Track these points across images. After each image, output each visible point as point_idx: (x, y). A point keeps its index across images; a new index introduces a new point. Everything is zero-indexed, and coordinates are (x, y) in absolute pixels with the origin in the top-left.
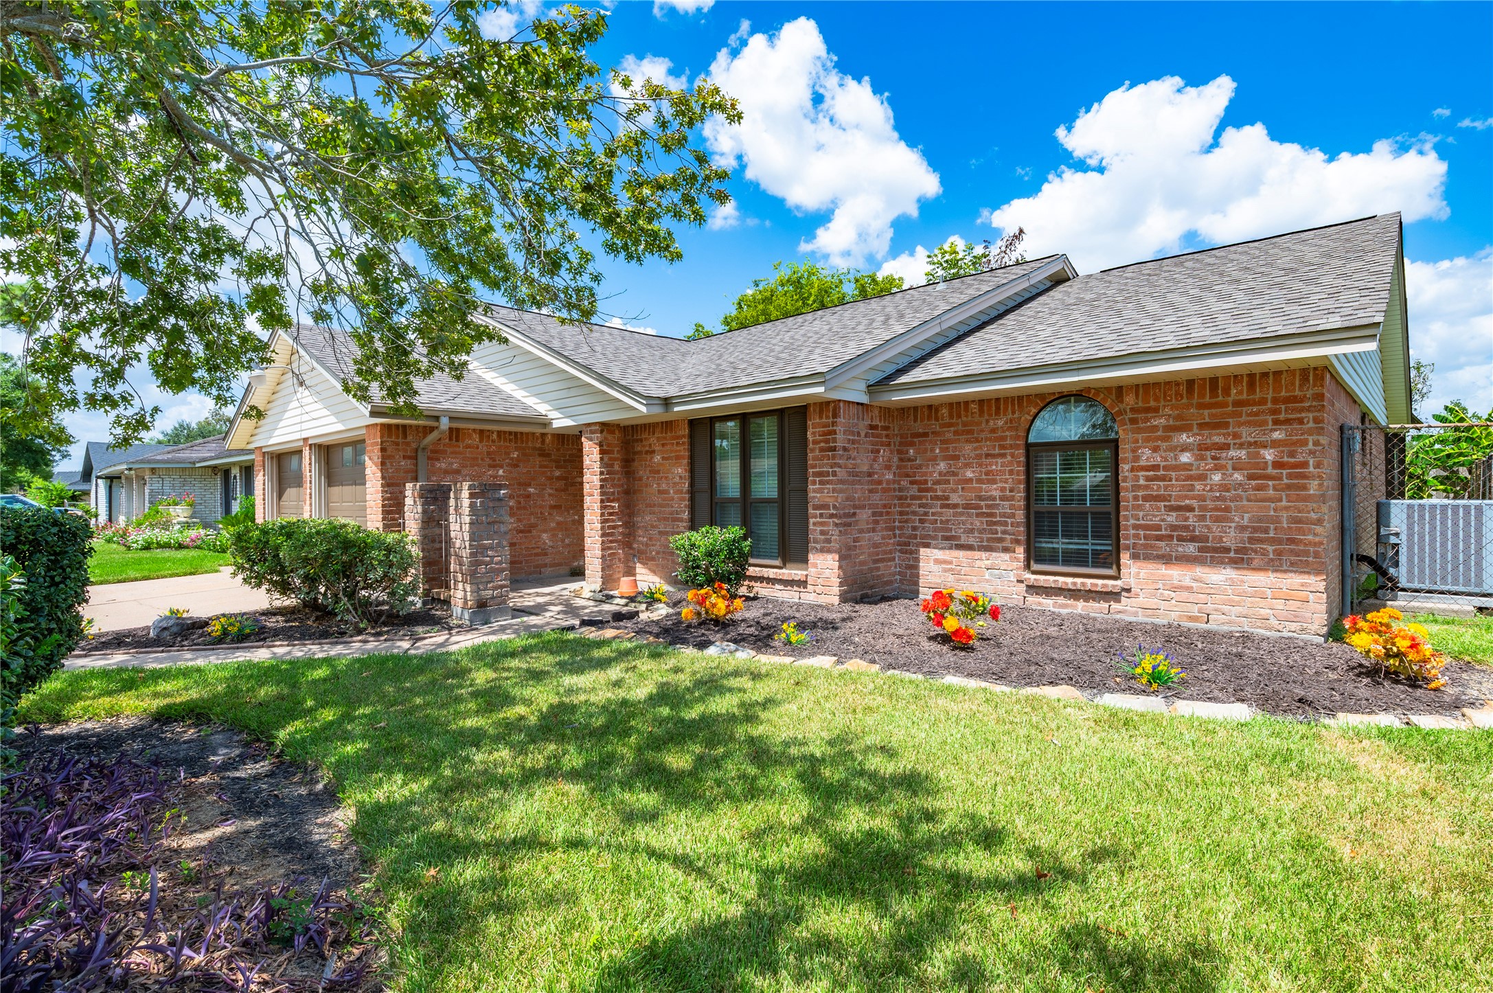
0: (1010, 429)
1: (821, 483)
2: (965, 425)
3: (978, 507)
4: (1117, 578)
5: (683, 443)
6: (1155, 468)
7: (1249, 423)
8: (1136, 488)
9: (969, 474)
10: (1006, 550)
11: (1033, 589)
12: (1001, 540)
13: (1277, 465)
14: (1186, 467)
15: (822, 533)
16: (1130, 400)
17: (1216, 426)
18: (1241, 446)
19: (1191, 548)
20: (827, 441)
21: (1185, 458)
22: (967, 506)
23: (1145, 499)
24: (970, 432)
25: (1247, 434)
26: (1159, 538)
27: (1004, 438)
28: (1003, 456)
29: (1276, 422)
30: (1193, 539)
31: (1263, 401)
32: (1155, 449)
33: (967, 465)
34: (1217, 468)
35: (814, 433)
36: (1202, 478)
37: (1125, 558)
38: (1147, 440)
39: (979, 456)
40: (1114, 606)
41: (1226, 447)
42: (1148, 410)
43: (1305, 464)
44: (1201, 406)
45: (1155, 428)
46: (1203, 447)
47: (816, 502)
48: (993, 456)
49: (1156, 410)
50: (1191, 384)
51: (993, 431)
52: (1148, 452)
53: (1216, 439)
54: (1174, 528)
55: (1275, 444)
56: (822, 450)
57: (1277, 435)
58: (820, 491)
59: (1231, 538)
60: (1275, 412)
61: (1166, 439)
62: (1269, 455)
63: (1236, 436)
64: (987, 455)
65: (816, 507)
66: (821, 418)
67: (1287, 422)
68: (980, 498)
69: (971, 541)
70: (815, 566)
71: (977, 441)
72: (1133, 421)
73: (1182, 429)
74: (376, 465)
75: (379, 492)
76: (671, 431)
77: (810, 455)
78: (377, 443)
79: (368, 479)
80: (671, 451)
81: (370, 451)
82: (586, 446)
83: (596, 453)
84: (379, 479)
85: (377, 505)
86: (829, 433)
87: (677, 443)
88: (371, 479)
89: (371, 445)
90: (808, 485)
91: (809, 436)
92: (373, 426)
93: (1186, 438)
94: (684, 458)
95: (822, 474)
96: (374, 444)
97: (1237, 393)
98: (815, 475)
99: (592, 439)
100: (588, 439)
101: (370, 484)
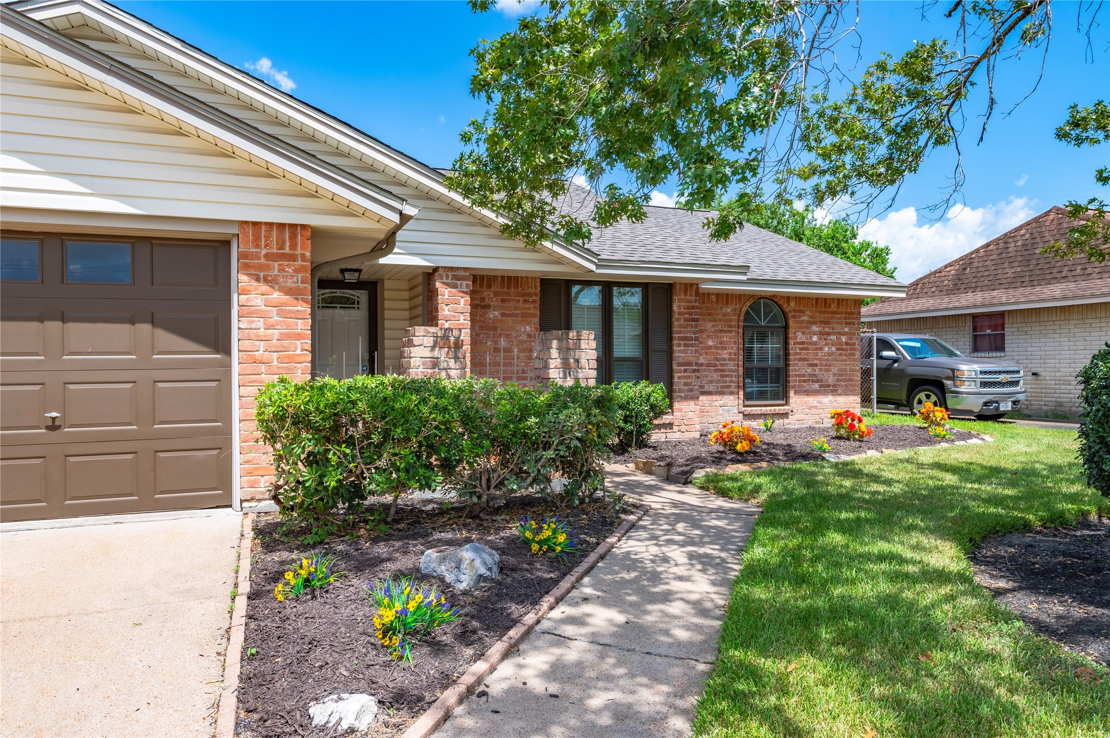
0: (734, 314)
1: (685, 345)
2: (707, 309)
3: (715, 365)
4: (787, 403)
5: (534, 301)
6: (803, 343)
7: (837, 323)
8: (796, 354)
9: (710, 343)
10: (732, 393)
11: (747, 416)
12: (729, 387)
13: (847, 344)
14: (815, 343)
15: (686, 384)
16: (793, 304)
17: (827, 323)
18: (835, 334)
19: (816, 386)
20: (690, 314)
21: (815, 338)
22: (709, 365)
23: (800, 360)
24: (710, 314)
25: (838, 328)
26: (805, 381)
27: (730, 320)
28: (730, 332)
29: (846, 323)
30: (818, 381)
31: (841, 313)
32: (803, 333)
33: (709, 337)
34: (827, 344)
35: (679, 307)
36: (821, 349)
37: (792, 394)
38: (800, 327)
39: (716, 331)
40: (786, 421)
41: (829, 334)
42: (800, 311)
43: (854, 344)
44: (820, 312)
45: (802, 322)
46: (821, 333)
47: (681, 360)
48: (725, 332)
49: (803, 312)
50: (817, 300)
51: (724, 315)
52: (800, 334)
53: (827, 330)
54: (811, 375)
55: (845, 334)
56: (686, 320)
57: (846, 330)
58: (685, 352)
59: (831, 380)
60: (846, 318)
61: (808, 328)
62: (844, 339)
63: (833, 329)
64: (721, 331)
65: (680, 365)
66: (686, 295)
67: (850, 323)
68: (717, 359)
69: (711, 388)
70: (680, 410)
71: (715, 321)
72: (794, 317)
73: (814, 323)
74: (288, 291)
75: (299, 337)
76: (516, 287)
77: (676, 323)
78: (292, 258)
79: (250, 315)
80: (516, 308)
81: (261, 267)
82: (444, 292)
83: (464, 303)
84: (297, 316)
85: (291, 359)
86: (693, 308)
87: (525, 301)
88: (263, 316)
89: (267, 256)
90: (670, 346)
91: (675, 308)
92: (282, 226)
93: (815, 328)
94: (534, 316)
95: (685, 339)
96: (283, 257)
97: (834, 307)
98: (680, 339)
99: (455, 287)
100: (448, 285)
101: (260, 323)
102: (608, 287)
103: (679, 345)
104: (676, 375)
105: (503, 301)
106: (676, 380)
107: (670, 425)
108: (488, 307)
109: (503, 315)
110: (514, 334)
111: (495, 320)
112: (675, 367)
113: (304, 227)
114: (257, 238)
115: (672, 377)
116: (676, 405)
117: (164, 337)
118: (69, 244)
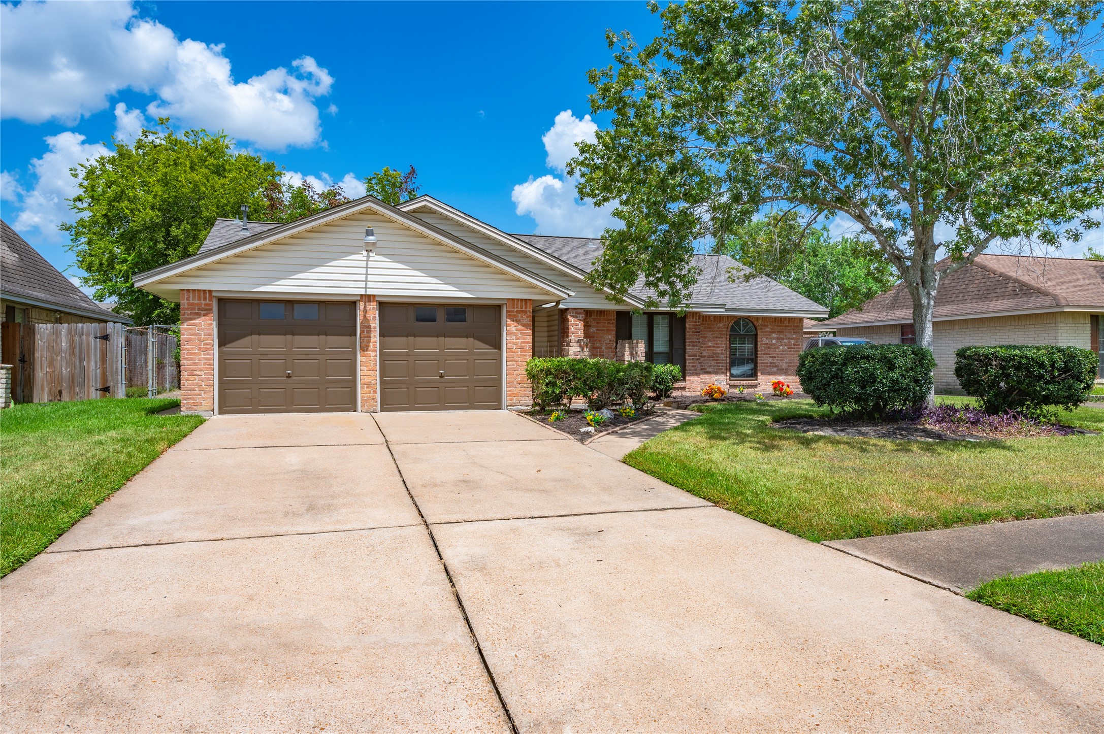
0: (724, 328)
1: (692, 345)
2: (709, 324)
3: (713, 357)
4: (756, 380)
5: (613, 323)
6: (767, 344)
7: (788, 332)
8: (762, 350)
9: (710, 344)
10: (723, 373)
11: (732, 386)
12: (721, 369)
13: (794, 345)
14: (774, 344)
15: (693, 366)
16: (760, 321)
17: (782, 332)
18: (787, 339)
19: (775, 369)
20: (696, 329)
21: (774, 341)
22: (709, 357)
23: (764, 354)
24: (710, 328)
25: (789, 335)
26: (767, 367)
27: (722, 331)
28: (722, 338)
29: (794, 332)
30: (776, 367)
31: (790, 327)
32: (767, 338)
33: (709, 341)
34: (781, 345)
35: (690, 325)
36: (778, 348)
37: (759, 374)
38: (765, 335)
39: (713, 337)
40: (756, 389)
41: (783, 339)
42: (765, 326)
43: (799, 345)
44: (778, 326)
45: (766, 332)
46: (778, 339)
47: (690, 353)
48: (719, 338)
49: (766, 326)
50: (776, 319)
51: (718, 328)
52: (765, 339)
53: (782, 336)
54: (771, 363)
55: (793, 339)
56: (693, 332)
57: (794, 336)
58: (692, 349)
59: (784, 366)
60: (794, 329)
61: (770, 335)
62: (792, 342)
63: (786, 336)
64: (716, 337)
65: (689, 356)
66: (693, 319)
67: (796, 333)
68: (714, 353)
69: (710, 370)
70: (690, 380)
71: (713, 331)
72: (761, 329)
73: (773, 332)
74: (524, 325)
75: (528, 343)
76: (604, 316)
77: (687, 334)
78: (526, 312)
79: (511, 334)
80: (604, 327)
81: (514, 316)
82: (572, 320)
83: (581, 325)
84: (527, 334)
85: (525, 351)
86: (697, 325)
87: (609, 323)
88: (515, 334)
89: (517, 312)
90: (685, 346)
91: (687, 325)
92: (522, 300)
93: (774, 335)
94: (613, 330)
95: (693, 342)
96: (522, 312)
97: (786, 323)
98: (689, 342)
99: (576, 317)
100: (573, 317)
101: (514, 337)
102: (652, 316)
103: (689, 346)
104: (687, 362)
105: (597, 323)
106: (687, 364)
107: (684, 388)
108: (590, 326)
109: (597, 330)
110: (603, 340)
111: (594, 333)
112: (687, 357)
113: (530, 300)
114: (513, 305)
115: (685, 363)
116: (687, 378)
117: (477, 343)
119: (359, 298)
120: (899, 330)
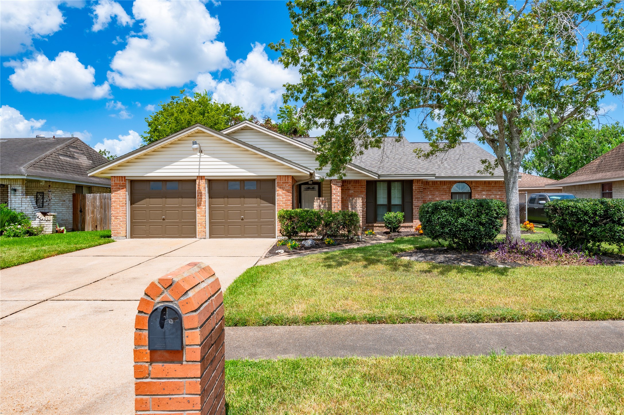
0: (448, 189)
1: (417, 200)
2: (436, 187)
5: (364, 187)
6: (478, 198)
7: (495, 191)
9: (437, 199)
15: (417, 213)
16: (474, 184)
17: (490, 191)
18: (493, 195)
20: (420, 190)
21: (484, 197)
24: (437, 189)
25: (495, 192)
27: (446, 191)
28: (446, 195)
29: (499, 191)
31: (497, 187)
32: (478, 195)
33: (437, 197)
35: (415, 188)
38: (477, 193)
39: (440, 195)
41: (491, 195)
42: (477, 187)
43: (503, 199)
44: (487, 187)
45: (478, 190)
46: (487, 195)
47: (416, 205)
48: (444, 195)
49: (479, 187)
50: (485, 182)
51: (443, 189)
52: (477, 195)
53: (490, 193)
55: (499, 195)
56: (418, 192)
57: (499, 193)
58: (417, 202)
60: (499, 189)
61: (481, 193)
62: (498, 197)
63: (493, 193)
64: (442, 195)
65: (415, 207)
66: (418, 183)
67: (501, 191)
70: (416, 222)
71: (439, 191)
72: (474, 189)
73: (483, 191)
74: (286, 190)
75: (289, 200)
76: (358, 183)
77: (414, 193)
78: (288, 183)
79: (279, 196)
80: (358, 190)
81: (281, 185)
82: (334, 187)
83: (339, 189)
84: (289, 196)
85: (287, 205)
86: (421, 188)
87: (361, 187)
88: (282, 196)
89: (283, 183)
90: (412, 201)
91: (414, 188)
92: (285, 176)
93: (484, 193)
94: (364, 192)
95: (418, 198)
96: (286, 183)
97: (493, 185)
98: (415, 198)
99: (337, 185)
100: (334, 185)
101: (281, 197)
102: (389, 183)
103: (415, 200)
104: (414, 210)
105: (354, 188)
106: (414, 212)
107: (412, 227)
108: (350, 189)
109: (354, 192)
111: (352, 193)
112: (414, 207)
113: (290, 176)
114: (280, 179)
115: (413, 211)
116: (414, 221)
117: (263, 201)
118: (245, 182)
119: (196, 178)
120: (600, 187)
